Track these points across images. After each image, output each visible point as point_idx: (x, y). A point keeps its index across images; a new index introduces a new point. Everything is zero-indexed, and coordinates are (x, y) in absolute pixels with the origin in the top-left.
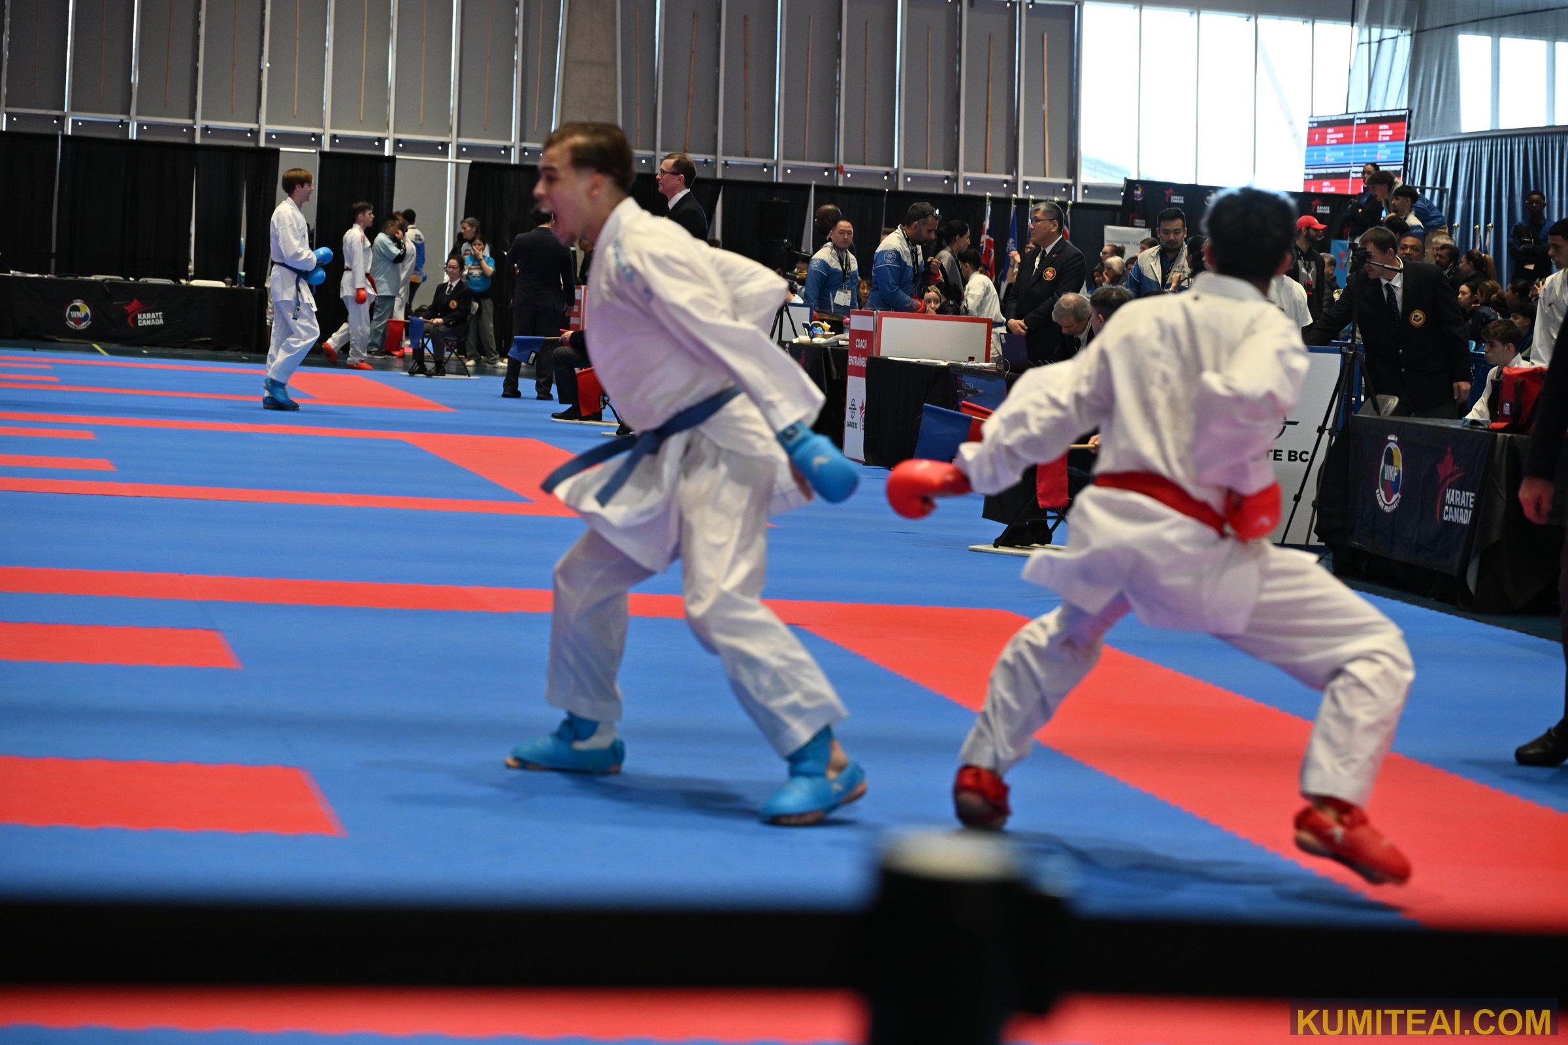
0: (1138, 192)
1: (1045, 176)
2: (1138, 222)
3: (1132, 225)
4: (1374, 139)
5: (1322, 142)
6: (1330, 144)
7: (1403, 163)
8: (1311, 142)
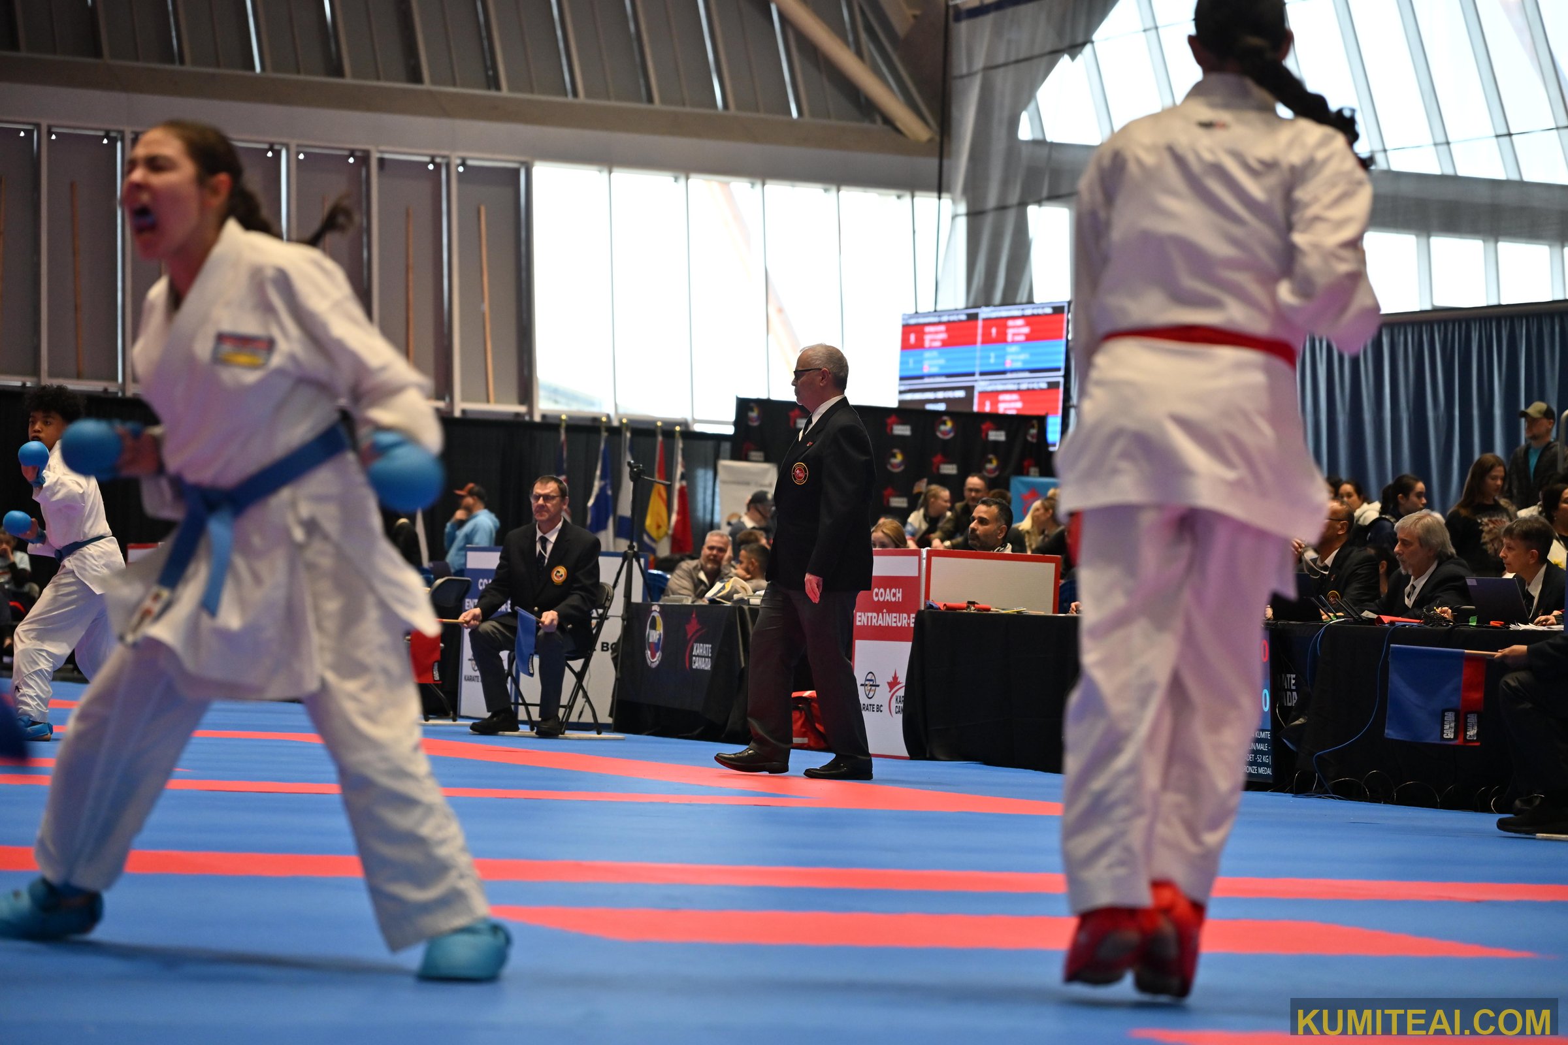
0: (754, 414)
1: (488, 401)
2: (754, 454)
3: (746, 458)
4: (1002, 339)
5: (919, 345)
6: (931, 348)
7: (1062, 373)
8: (906, 346)
